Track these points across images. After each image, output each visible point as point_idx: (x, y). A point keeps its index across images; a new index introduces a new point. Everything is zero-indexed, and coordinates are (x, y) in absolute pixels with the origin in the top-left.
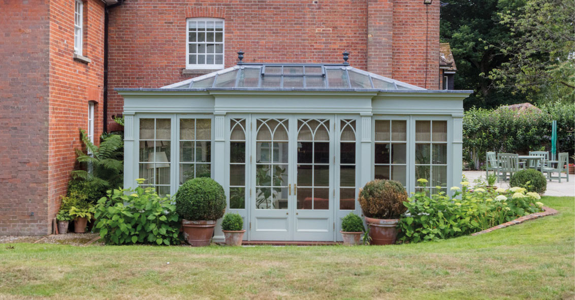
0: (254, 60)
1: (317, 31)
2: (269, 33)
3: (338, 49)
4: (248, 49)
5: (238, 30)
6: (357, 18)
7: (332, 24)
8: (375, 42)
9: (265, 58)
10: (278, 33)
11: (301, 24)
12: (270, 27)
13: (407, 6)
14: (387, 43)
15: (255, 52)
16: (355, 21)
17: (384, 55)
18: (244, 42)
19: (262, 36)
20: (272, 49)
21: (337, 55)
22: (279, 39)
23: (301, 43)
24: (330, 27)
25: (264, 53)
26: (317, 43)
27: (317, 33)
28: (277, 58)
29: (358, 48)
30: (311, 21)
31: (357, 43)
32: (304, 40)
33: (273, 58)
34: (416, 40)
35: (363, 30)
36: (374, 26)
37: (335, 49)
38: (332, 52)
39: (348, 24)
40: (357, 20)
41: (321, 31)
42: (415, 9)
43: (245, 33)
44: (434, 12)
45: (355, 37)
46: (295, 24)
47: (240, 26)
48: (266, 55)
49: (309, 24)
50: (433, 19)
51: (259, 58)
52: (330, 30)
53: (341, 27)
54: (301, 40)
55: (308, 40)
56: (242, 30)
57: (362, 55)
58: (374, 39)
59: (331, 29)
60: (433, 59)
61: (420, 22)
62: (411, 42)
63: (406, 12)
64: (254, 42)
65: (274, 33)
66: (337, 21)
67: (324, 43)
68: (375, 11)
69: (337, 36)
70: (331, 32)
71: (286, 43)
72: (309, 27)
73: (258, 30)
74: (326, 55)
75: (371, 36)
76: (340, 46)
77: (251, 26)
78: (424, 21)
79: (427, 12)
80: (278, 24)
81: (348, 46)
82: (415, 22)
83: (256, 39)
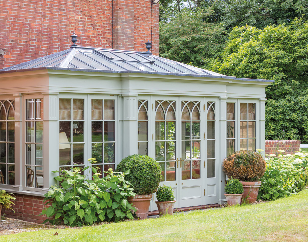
0: (26, 42)
1: (76, 19)
2: (39, 16)
3: (92, 37)
4: (21, 30)
5: (12, 10)
6: (105, 10)
7: (88, 13)
8: (122, 33)
9: (35, 40)
10: (45, 16)
11: (64, 10)
12: (39, 10)
13: (138, 3)
14: (131, 34)
15: (27, 33)
16: (104, 12)
17: (129, 45)
18: (17, 23)
19: (33, 18)
20: (41, 32)
21: (91, 42)
22: (47, 23)
23: (64, 28)
24: (86, 16)
25: (34, 36)
26: (76, 29)
27: (76, 20)
28: (45, 41)
29: (106, 37)
30: (72, 8)
31: (106, 33)
32: (66, 25)
33: (42, 41)
34: (145, 34)
35: (109, 21)
36: (122, 19)
37: (89, 37)
38: (87, 39)
39: (99, 14)
40: (105, 11)
41: (79, 19)
42: (144, 7)
43: (18, 13)
44: (156, 11)
45: (104, 26)
46: (59, 9)
47: (14, 7)
48: (36, 37)
49: (70, 11)
50: (155, 16)
51: (30, 40)
52: (85, 19)
53: (94, 17)
54: (65, 25)
55: (69, 26)
56: (16, 10)
57: (109, 44)
58: (122, 30)
59: (87, 18)
60: (155, 51)
61: (147, 18)
62: (141, 35)
63: (138, 8)
64: (25, 24)
65: (42, 16)
66: (90, 11)
67: (82, 30)
68: (123, 5)
69: (91, 25)
70: (87, 20)
71: (53, 27)
72: (69, 14)
73: (29, 12)
74: (83, 42)
75: (120, 27)
76: (93, 34)
77: (24, 8)
78: (150, 18)
79: (152, 11)
80: (45, 8)
81: (99, 35)
82: (144, 18)
83: (27, 21)
